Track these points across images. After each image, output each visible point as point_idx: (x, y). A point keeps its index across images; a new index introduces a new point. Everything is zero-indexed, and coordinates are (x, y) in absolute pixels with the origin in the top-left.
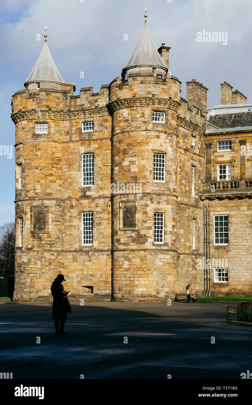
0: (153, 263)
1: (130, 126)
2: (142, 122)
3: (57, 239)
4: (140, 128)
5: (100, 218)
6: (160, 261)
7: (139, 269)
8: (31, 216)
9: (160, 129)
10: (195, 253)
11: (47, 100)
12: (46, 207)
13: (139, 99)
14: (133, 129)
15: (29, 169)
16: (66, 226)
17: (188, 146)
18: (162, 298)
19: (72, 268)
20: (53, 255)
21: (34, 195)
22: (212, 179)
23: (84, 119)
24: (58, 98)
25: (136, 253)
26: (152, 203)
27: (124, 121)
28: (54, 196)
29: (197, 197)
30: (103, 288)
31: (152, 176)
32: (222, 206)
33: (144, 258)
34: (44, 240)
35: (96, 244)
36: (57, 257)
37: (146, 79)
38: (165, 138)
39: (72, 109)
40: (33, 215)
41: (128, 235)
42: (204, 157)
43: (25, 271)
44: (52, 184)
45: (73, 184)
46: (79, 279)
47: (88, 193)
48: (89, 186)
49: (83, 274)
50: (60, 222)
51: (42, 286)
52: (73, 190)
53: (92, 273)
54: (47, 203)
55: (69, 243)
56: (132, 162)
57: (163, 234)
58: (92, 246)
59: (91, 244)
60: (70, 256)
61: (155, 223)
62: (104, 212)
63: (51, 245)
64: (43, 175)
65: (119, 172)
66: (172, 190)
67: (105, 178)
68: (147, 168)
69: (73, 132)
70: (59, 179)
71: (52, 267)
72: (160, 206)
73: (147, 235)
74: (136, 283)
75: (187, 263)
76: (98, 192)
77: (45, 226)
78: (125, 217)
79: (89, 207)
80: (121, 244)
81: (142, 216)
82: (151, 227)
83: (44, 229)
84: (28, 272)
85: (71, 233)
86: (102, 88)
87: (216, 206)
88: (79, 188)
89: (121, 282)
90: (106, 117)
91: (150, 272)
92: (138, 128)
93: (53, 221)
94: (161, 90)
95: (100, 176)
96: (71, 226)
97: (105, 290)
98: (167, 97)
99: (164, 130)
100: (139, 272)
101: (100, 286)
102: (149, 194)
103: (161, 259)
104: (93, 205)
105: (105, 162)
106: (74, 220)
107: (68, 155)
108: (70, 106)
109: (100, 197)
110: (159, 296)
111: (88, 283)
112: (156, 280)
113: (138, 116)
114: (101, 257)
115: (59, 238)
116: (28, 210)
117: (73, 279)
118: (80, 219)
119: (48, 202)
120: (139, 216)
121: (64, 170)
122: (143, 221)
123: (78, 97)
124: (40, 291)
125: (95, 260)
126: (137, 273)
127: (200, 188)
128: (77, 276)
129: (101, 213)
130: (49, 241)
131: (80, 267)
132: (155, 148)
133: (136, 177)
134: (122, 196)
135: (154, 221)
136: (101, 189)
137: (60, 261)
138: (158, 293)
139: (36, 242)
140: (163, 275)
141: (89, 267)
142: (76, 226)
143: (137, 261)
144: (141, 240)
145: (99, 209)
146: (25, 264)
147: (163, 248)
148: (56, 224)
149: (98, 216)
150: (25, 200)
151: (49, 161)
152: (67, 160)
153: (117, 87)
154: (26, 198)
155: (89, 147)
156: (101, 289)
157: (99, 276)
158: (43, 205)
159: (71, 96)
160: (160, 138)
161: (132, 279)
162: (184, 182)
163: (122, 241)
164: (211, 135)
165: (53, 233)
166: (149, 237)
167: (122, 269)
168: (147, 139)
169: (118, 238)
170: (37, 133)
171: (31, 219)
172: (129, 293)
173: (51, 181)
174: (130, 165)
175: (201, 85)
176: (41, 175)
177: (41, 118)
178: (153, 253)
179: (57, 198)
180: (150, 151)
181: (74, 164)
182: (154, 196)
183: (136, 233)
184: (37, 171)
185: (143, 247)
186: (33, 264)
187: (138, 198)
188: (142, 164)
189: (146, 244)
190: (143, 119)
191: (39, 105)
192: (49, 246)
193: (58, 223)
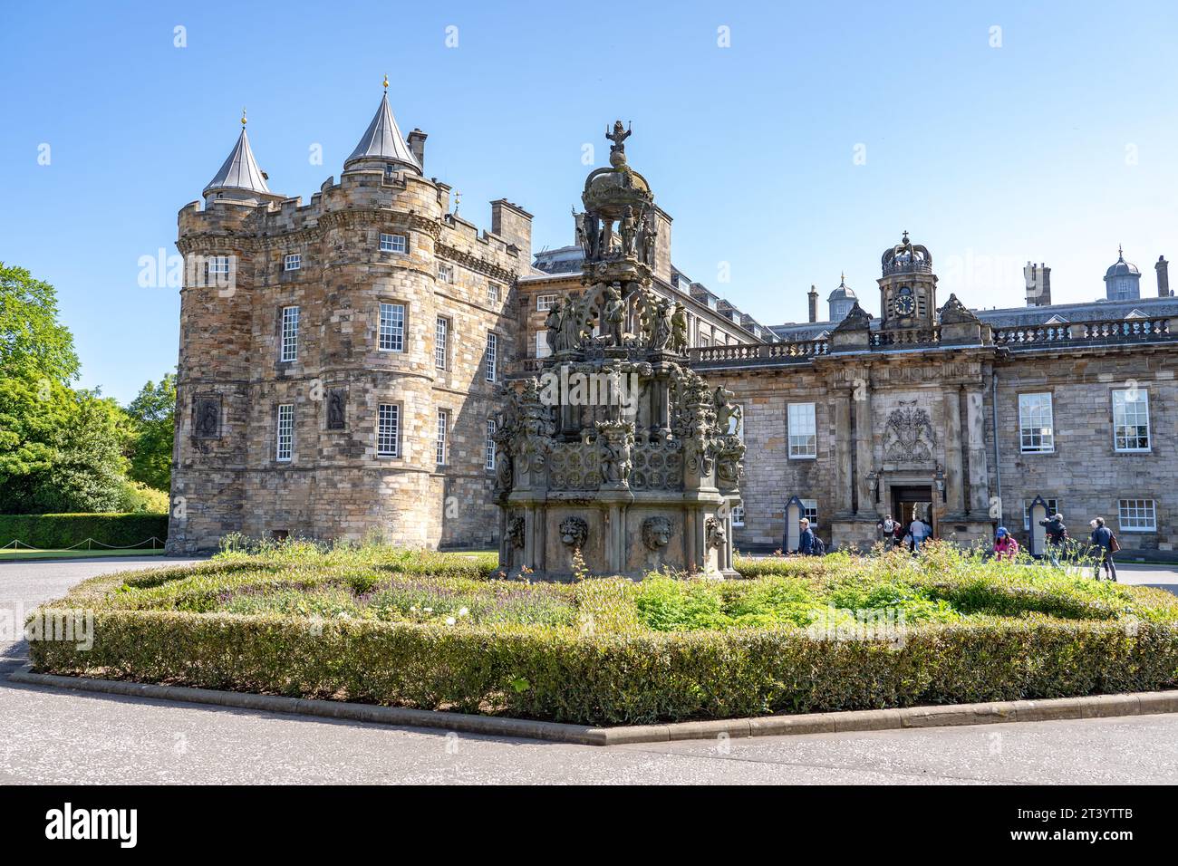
0: (373, 490)
1: (343, 257)
2: (363, 249)
3: (237, 451)
4: (358, 259)
5: (303, 413)
6: (388, 487)
7: (348, 501)
8: (193, 410)
12: (218, 395)
14: (347, 262)
16: (253, 429)
17: (480, 300)
19: (259, 499)
20: (227, 477)
21: (198, 376)
22: (529, 355)
23: (287, 250)
25: (346, 472)
26: (375, 386)
27: (335, 249)
28: (234, 377)
29: (500, 383)
30: (303, 534)
31: (377, 341)
33: (357, 481)
34: (212, 451)
35: (295, 459)
36: (234, 480)
37: (369, 179)
38: (403, 277)
39: (269, 234)
40: (196, 408)
41: (334, 442)
42: (516, 320)
44: (230, 357)
45: (266, 358)
46: (269, 518)
47: (287, 373)
48: (291, 360)
49: (274, 510)
50: (244, 421)
52: (266, 367)
53: (288, 508)
54: (220, 388)
55: (256, 457)
56: (344, 317)
57: (397, 440)
58: (290, 462)
59: (290, 459)
60: (256, 479)
61: (382, 422)
62: (309, 405)
63: (225, 460)
64: (216, 342)
65: (325, 334)
66: (415, 366)
67: (313, 346)
68: (369, 327)
69: (271, 271)
70: (245, 349)
71: (225, 498)
72: (389, 393)
73: (364, 442)
74: (344, 525)
75: (472, 492)
76: (302, 369)
77: (216, 427)
78: (331, 413)
79: (288, 396)
80: (324, 458)
81: (357, 410)
82: (373, 427)
83: (214, 433)
85: (260, 439)
86: (312, 199)
88: (276, 365)
89: (320, 524)
90: (317, 245)
91: (368, 506)
92: (356, 260)
93: (229, 420)
94: (395, 198)
95: (306, 343)
96: (260, 427)
98: (406, 211)
100: (347, 507)
101: (299, 530)
102: (371, 371)
103: (388, 483)
104: (294, 392)
105: (315, 319)
106: (266, 419)
108: (267, 228)
109: (303, 379)
111: (281, 525)
114: (303, 480)
115: (239, 448)
116: (189, 400)
117: (259, 518)
118: (274, 416)
119: (222, 387)
120: (351, 409)
121: (253, 334)
122: (358, 418)
123: (278, 213)
124: (202, 539)
125: (293, 486)
126: (345, 509)
127: (507, 369)
128: (265, 514)
129: (304, 405)
130: (222, 453)
131: (270, 498)
132: (383, 294)
133: (349, 343)
135: (379, 419)
136: (307, 364)
137: (240, 487)
139: (198, 455)
141: (284, 497)
142: (268, 429)
143: (345, 486)
144: (354, 450)
145: (302, 399)
147: (394, 464)
148: (235, 425)
149: (300, 411)
150: (186, 384)
151: (227, 319)
152: (259, 318)
154: (188, 381)
155: (293, 295)
156: (300, 535)
157: (298, 513)
158: (213, 393)
159: (268, 213)
160: (392, 277)
161: (337, 518)
163: (325, 453)
164: (526, 284)
165: (229, 440)
166: (368, 446)
167: (322, 502)
168: (369, 278)
169: (321, 447)
171: (192, 415)
173: (229, 353)
174: (340, 323)
175: (518, 209)
176: (211, 341)
177: (216, 248)
178: (374, 473)
179: (239, 381)
180: (375, 298)
181: (270, 323)
182: (379, 375)
183: (347, 438)
184: (207, 335)
185: (357, 462)
186: (192, 491)
187: (352, 378)
188: (360, 320)
189: (363, 458)
190: (363, 245)
191: (214, 226)
192: (220, 462)
193: (239, 423)
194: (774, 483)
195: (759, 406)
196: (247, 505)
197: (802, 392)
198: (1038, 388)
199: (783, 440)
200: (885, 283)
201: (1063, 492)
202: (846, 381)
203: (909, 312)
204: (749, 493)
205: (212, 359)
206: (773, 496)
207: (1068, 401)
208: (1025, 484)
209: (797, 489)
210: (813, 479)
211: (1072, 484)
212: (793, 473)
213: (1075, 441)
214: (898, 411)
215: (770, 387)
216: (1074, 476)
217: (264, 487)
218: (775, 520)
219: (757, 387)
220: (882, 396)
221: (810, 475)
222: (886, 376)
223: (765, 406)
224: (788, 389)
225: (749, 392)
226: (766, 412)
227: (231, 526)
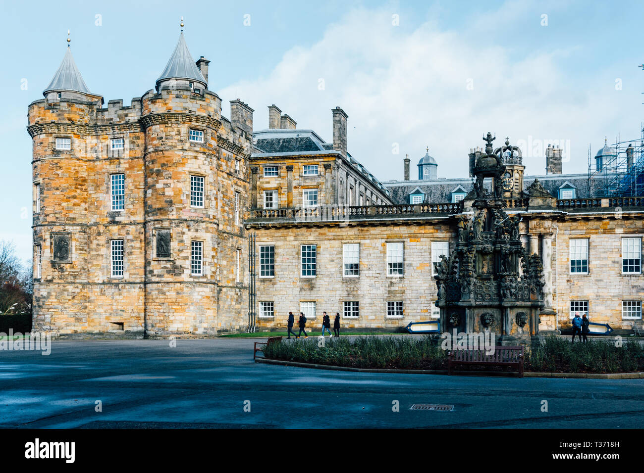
0: (190, 295)
1: (164, 144)
2: (178, 140)
3: (82, 270)
4: (175, 147)
5: (132, 246)
6: (198, 295)
7: (174, 303)
8: (51, 243)
10: (239, 286)
11: (70, 112)
12: (68, 233)
13: (175, 115)
14: (167, 148)
15: (48, 190)
16: (93, 256)
17: (232, 171)
18: (200, 334)
19: (100, 303)
20: (77, 287)
21: (54, 219)
22: (258, 207)
23: (113, 136)
24: (83, 111)
25: (172, 285)
26: (189, 230)
27: (158, 139)
28: (79, 221)
29: (242, 226)
30: (135, 325)
31: (189, 201)
32: (267, 236)
33: (180, 291)
34: (66, 271)
35: (126, 276)
36: (81, 290)
37: (182, 93)
38: (204, 159)
39: (99, 124)
40: (53, 242)
41: (162, 266)
42: (249, 183)
43: (44, 306)
44: (75, 207)
45: (101, 208)
46: (108, 315)
47: (117, 219)
48: (119, 210)
49: (112, 309)
50: (86, 251)
51: (64, 323)
52: (101, 214)
53: (123, 308)
54: (69, 228)
55: (95, 274)
56: (167, 184)
57: (202, 265)
58: (123, 278)
59: (121, 276)
60: (97, 289)
61: (193, 253)
62: (136, 240)
63: (75, 276)
64: (65, 198)
65: (152, 195)
66: (211, 217)
67: (137, 202)
68: (184, 192)
69: (100, 149)
70: (84, 202)
71: (76, 301)
72: (198, 234)
73: (183, 266)
74: (171, 318)
75: (230, 297)
76: (129, 217)
77: (67, 255)
78: (159, 246)
79: (119, 235)
80: (155, 276)
81: (178, 245)
82: (188, 257)
83: (67, 258)
84: (47, 307)
85: (98, 263)
86: (133, 101)
87: (262, 236)
88: (107, 213)
89: (154, 318)
90: (137, 133)
91: (187, 307)
92: (173, 147)
93: (76, 249)
94: (199, 106)
95: (131, 199)
96: (98, 255)
97: (137, 326)
98: (205, 115)
99: (202, 150)
100: (173, 307)
101: (132, 322)
102: (186, 220)
103: (199, 292)
104: (123, 232)
105: (137, 184)
106: (102, 249)
107: (95, 175)
108: (97, 120)
109: (131, 223)
110: (197, 332)
111: (117, 319)
112: (194, 315)
113: (173, 133)
114: (133, 290)
115: (84, 269)
116: (47, 236)
117: (101, 315)
118: (108, 247)
119: (71, 227)
120: (174, 245)
121: (90, 192)
122: (179, 250)
123: (106, 110)
124: (62, 328)
125: (125, 293)
126: (172, 308)
127: (245, 216)
128: (105, 312)
129: (132, 241)
130: (73, 272)
131: (108, 302)
132: (192, 170)
133: (171, 202)
134: (156, 222)
135: (191, 251)
136: (132, 214)
137: (85, 294)
138: (196, 329)
139: (56, 273)
140: (202, 310)
141: (119, 301)
142: (105, 256)
143: (171, 294)
144: (177, 271)
145: (130, 237)
146: (44, 298)
147: (201, 280)
148: (80, 253)
149: (129, 244)
150: (44, 225)
151: (71, 181)
152: (94, 181)
153: (149, 100)
154: (45, 223)
155: (119, 167)
156: (132, 325)
157: (130, 311)
158: (65, 232)
159: (97, 109)
160: (198, 159)
161: (166, 314)
162: (227, 208)
163: (156, 272)
164: (256, 159)
165: (77, 263)
166: (185, 268)
167: (155, 304)
168: (183, 159)
169: (151, 269)
170: (57, 149)
171: (51, 246)
172: (164, 330)
173: (74, 204)
174: (164, 188)
175: (246, 106)
176: (62, 197)
177: (62, 132)
178: (190, 286)
179: (81, 224)
180: (188, 173)
181: (102, 185)
182: (192, 223)
183: (172, 264)
184: (58, 192)
185: (179, 279)
186: (54, 297)
187: (174, 225)
188: (178, 187)
189: (183, 276)
190: (178, 137)
191: (60, 117)
192: (72, 278)
193: (83, 252)
194: (423, 291)
195: (414, 243)
196: (90, 306)
198: (582, 236)
199: (429, 264)
201: (592, 297)
203: (510, 188)
204: (407, 297)
205: (63, 209)
206: (422, 299)
207: (598, 244)
208: (571, 292)
211: (598, 292)
212: (435, 285)
213: (601, 267)
215: (421, 231)
216: (599, 288)
217: (103, 294)
218: (423, 314)
219: (412, 232)
223: (418, 243)
224: (432, 233)
225: (407, 235)
226: (418, 247)
227: (81, 319)
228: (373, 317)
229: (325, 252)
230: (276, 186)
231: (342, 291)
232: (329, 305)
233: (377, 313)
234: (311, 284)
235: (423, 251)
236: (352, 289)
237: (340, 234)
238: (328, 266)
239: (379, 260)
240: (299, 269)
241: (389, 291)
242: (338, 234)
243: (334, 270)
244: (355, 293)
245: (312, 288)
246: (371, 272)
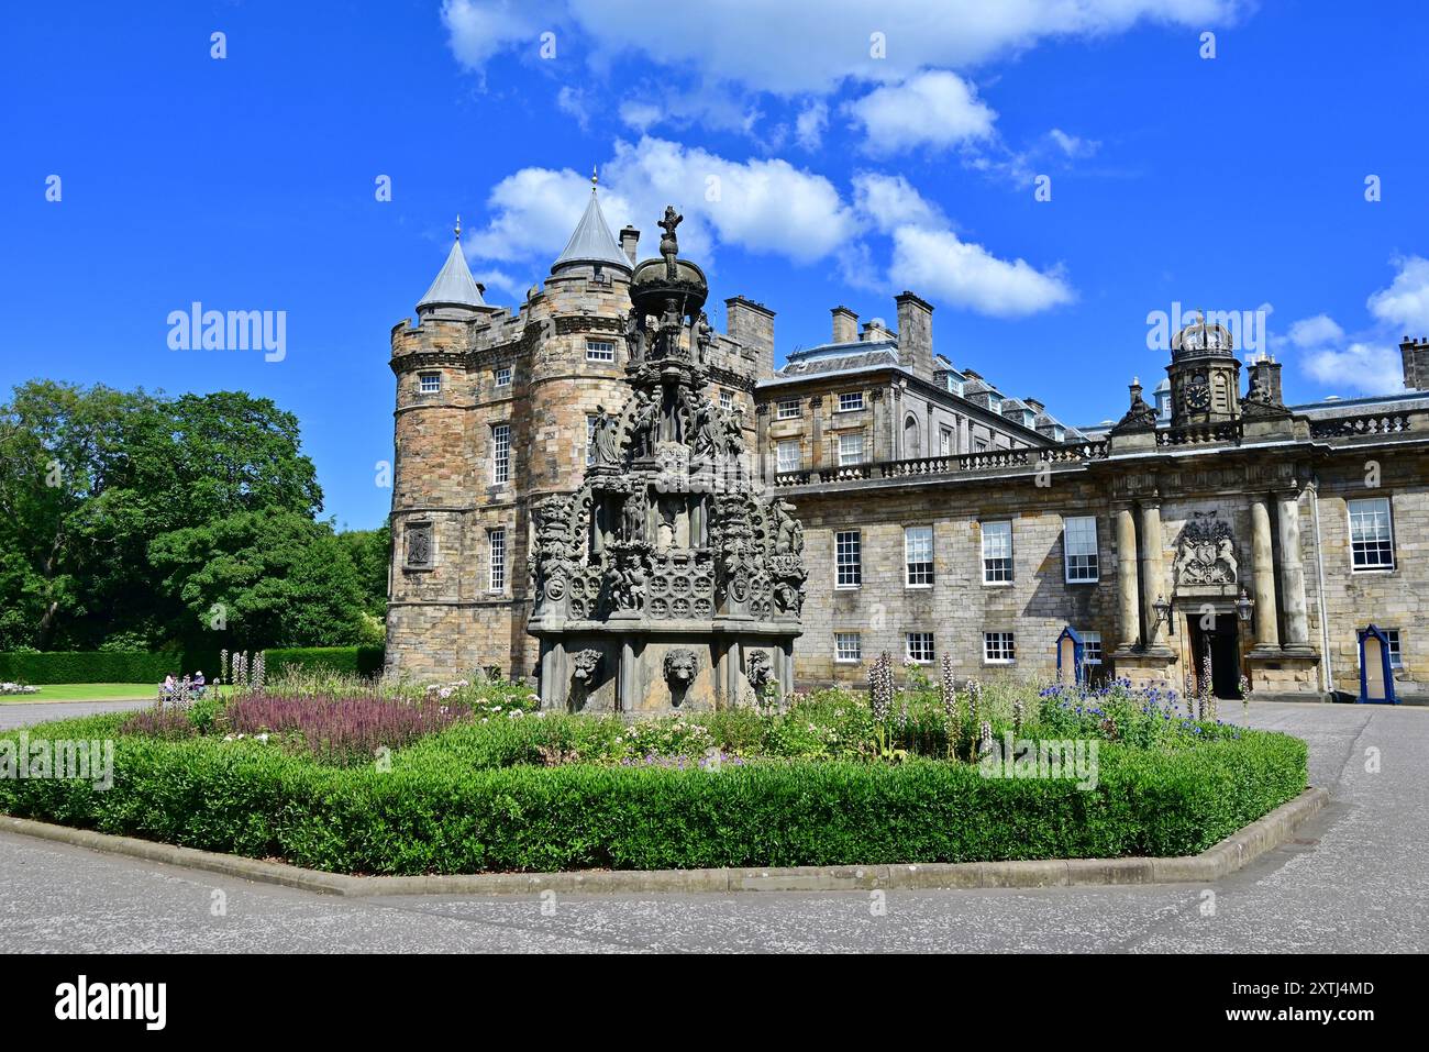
1: (548, 369)
2: (568, 360)
3: (450, 581)
4: (563, 370)
5: (515, 540)
8: (405, 540)
9: (600, 373)
11: (437, 335)
12: (430, 524)
13: (561, 320)
14: (552, 375)
15: (406, 456)
16: (466, 558)
19: (471, 633)
20: (441, 609)
21: (411, 502)
23: (497, 365)
24: (459, 331)
27: (540, 361)
28: (447, 503)
34: (424, 583)
35: (506, 590)
36: (447, 615)
37: (573, 283)
38: (611, 388)
39: (480, 349)
40: (408, 538)
42: (755, 430)
43: (394, 640)
44: (442, 481)
45: (479, 482)
46: (481, 654)
47: (498, 497)
48: (499, 483)
49: (487, 645)
50: (456, 550)
51: (419, 668)
52: (478, 491)
53: (500, 643)
54: (432, 516)
56: (549, 434)
58: (503, 593)
59: (501, 590)
60: (469, 614)
62: (521, 530)
63: (437, 591)
64: (428, 467)
65: (532, 453)
67: (523, 467)
68: (574, 444)
69: (482, 388)
70: (456, 472)
71: (438, 632)
76: (512, 493)
77: (427, 558)
79: (499, 522)
83: (426, 563)
84: (397, 641)
85: (472, 569)
88: (486, 489)
92: (560, 372)
93: (441, 548)
94: (600, 303)
95: (516, 464)
96: (473, 556)
98: (613, 315)
99: (608, 373)
104: (504, 518)
105: (524, 437)
106: (479, 547)
107: (473, 429)
108: (477, 343)
109: (514, 503)
111: (493, 661)
113: (561, 350)
114: (515, 612)
115: (452, 579)
116: (401, 529)
117: (472, 654)
118: (488, 544)
119: (434, 513)
121: (464, 457)
124: (415, 675)
125: (504, 619)
128: (478, 649)
129: (516, 531)
131: (483, 632)
133: (555, 462)
136: (517, 487)
137: (452, 622)
139: (410, 587)
141: (496, 631)
142: (482, 557)
145: (512, 525)
146: (394, 626)
148: (447, 554)
149: (511, 537)
151: (438, 441)
152: (471, 438)
154: (399, 508)
155: (503, 413)
157: (510, 648)
158: (425, 521)
159: (478, 327)
160: (600, 389)
165: (441, 570)
168: (574, 393)
170: (420, 392)
171: (404, 545)
173: (441, 477)
174: (546, 441)
176: (423, 466)
177: (427, 366)
179: (451, 508)
180: (582, 413)
181: (481, 444)
184: (418, 459)
186: (405, 625)
188: (566, 437)
190: (568, 356)
191: (424, 344)
192: (434, 594)
193: (452, 552)
194: (1048, 612)
195: (1029, 522)
196: (460, 640)
197: (1079, 504)
198: (1372, 493)
199: (1058, 561)
200: (1174, 371)
201: (1408, 621)
202: (1128, 490)
203: (1204, 404)
204: (1020, 624)
205: (424, 485)
206: (1047, 627)
207: (1410, 509)
208: (1357, 611)
209: (1076, 618)
210: (1095, 606)
211: (1419, 611)
212: (1071, 601)
213: (1423, 557)
214: (1194, 523)
215: (1042, 499)
216: (1421, 601)
217: (476, 620)
219: (1026, 499)
220: (1174, 507)
221: (1091, 602)
222: (1177, 482)
223: (1036, 521)
224: (1063, 500)
225: (1017, 506)
226: (1038, 528)
227: (445, 661)
228: (960, 662)
229: (873, 544)
230: (795, 432)
231: (905, 612)
232: (882, 640)
233: (967, 655)
234: (852, 601)
235: (1047, 535)
236: (921, 610)
237: (899, 509)
238: (880, 569)
239: (967, 554)
240: (832, 575)
241: (987, 612)
242: (895, 509)
243: (889, 574)
244: (926, 616)
245: (853, 608)
246: (952, 577)
